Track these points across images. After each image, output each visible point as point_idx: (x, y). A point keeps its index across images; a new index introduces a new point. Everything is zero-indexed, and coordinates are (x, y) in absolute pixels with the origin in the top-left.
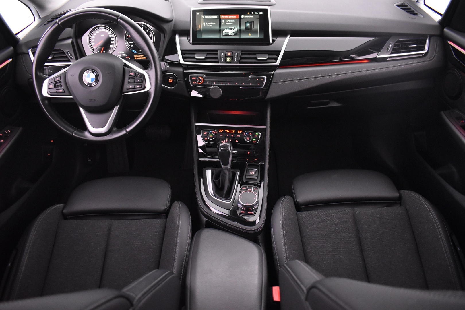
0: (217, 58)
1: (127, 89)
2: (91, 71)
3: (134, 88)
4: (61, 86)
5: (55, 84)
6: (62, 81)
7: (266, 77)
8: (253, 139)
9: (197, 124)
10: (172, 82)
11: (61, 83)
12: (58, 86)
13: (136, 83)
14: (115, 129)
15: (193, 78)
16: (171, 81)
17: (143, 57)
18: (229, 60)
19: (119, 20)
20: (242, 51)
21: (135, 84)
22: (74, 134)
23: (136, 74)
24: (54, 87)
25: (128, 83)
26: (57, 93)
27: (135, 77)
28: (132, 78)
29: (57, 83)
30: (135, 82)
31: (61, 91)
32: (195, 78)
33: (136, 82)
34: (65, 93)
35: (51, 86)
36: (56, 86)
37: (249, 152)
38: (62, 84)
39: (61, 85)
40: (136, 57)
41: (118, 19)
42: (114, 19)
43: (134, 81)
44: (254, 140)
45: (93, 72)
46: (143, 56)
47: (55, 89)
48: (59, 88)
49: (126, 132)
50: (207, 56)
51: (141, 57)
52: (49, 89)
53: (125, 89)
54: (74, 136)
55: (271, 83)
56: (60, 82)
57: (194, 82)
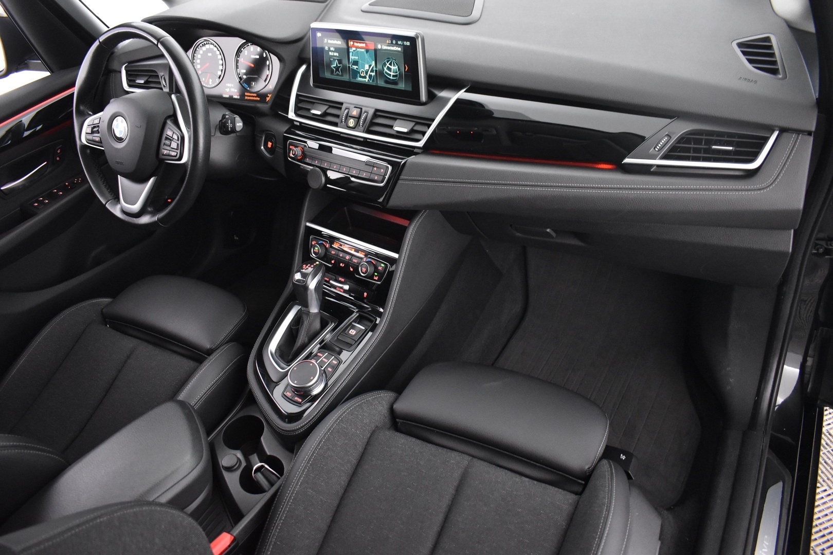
0: (338, 116)
4: (99, 132)
5: (93, 128)
7: (390, 168)
8: (375, 272)
9: (308, 224)
10: (270, 146)
12: (95, 132)
15: (291, 147)
17: (255, 97)
18: (351, 123)
20: (377, 110)
22: (106, 205)
26: (93, 141)
29: (95, 127)
31: (97, 139)
32: (294, 148)
34: (101, 143)
35: (91, 130)
37: (365, 294)
39: (98, 130)
40: (247, 96)
41: (158, 44)
44: (376, 274)
46: (255, 95)
47: (91, 135)
48: (96, 135)
49: (157, 218)
50: (328, 111)
51: (253, 96)
52: (86, 133)
55: (398, 179)
56: (98, 127)
57: (291, 154)
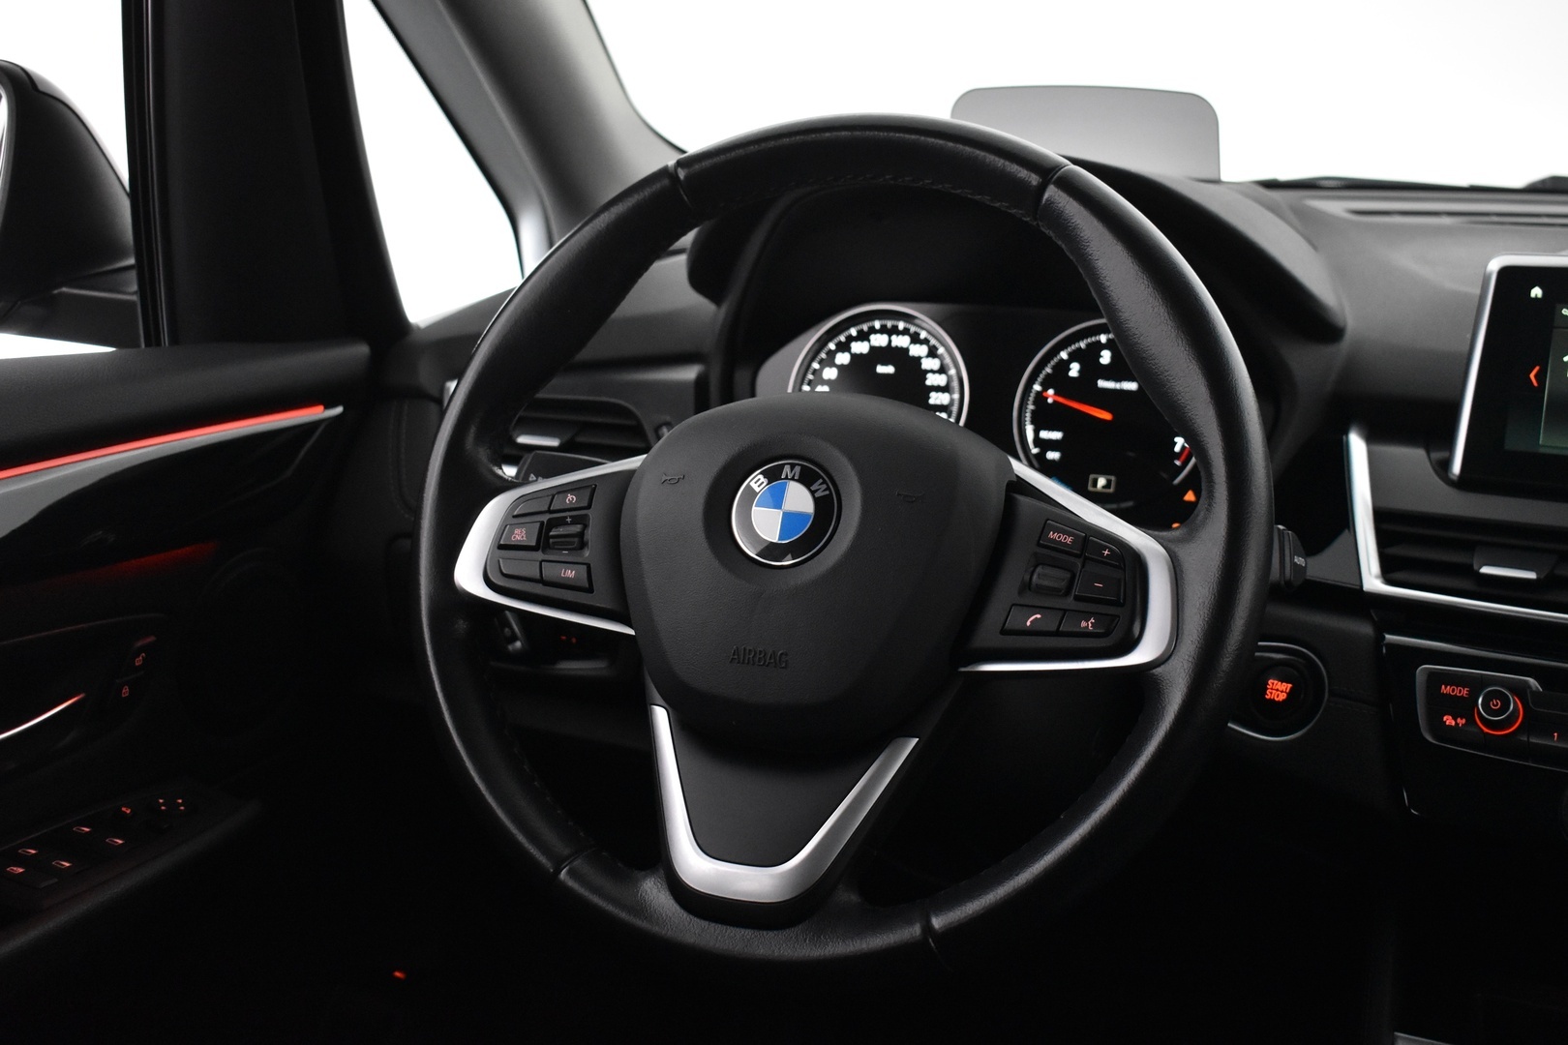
1: (1004, 632)
2: (797, 469)
3: (1057, 633)
4: (583, 545)
5: (545, 529)
6: (596, 516)
10: (1282, 697)
11: (586, 526)
12: (564, 543)
13: (1077, 598)
14: (848, 897)
15: (1446, 690)
16: (1278, 690)
19: (1052, 192)
21: (1069, 602)
22: (563, 875)
23: (1086, 539)
24: (534, 543)
25: (1021, 592)
26: (541, 581)
27: (1079, 563)
28: (1054, 564)
29: (561, 522)
30: (1068, 592)
31: (570, 573)
32: (1465, 692)
33: (1075, 591)
34: (590, 590)
35: (519, 536)
36: (548, 537)
38: (589, 534)
39: (581, 535)
41: (1042, 188)
42: (1022, 184)
43: (1063, 584)
45: (806, 479)
47: (539, 555)
48: (565, 555)
49: (928, 928)
52: (501, 547)
53: (987, 634)
54: (563, 886)
56: (583, 521)
57: (1449, 720)
